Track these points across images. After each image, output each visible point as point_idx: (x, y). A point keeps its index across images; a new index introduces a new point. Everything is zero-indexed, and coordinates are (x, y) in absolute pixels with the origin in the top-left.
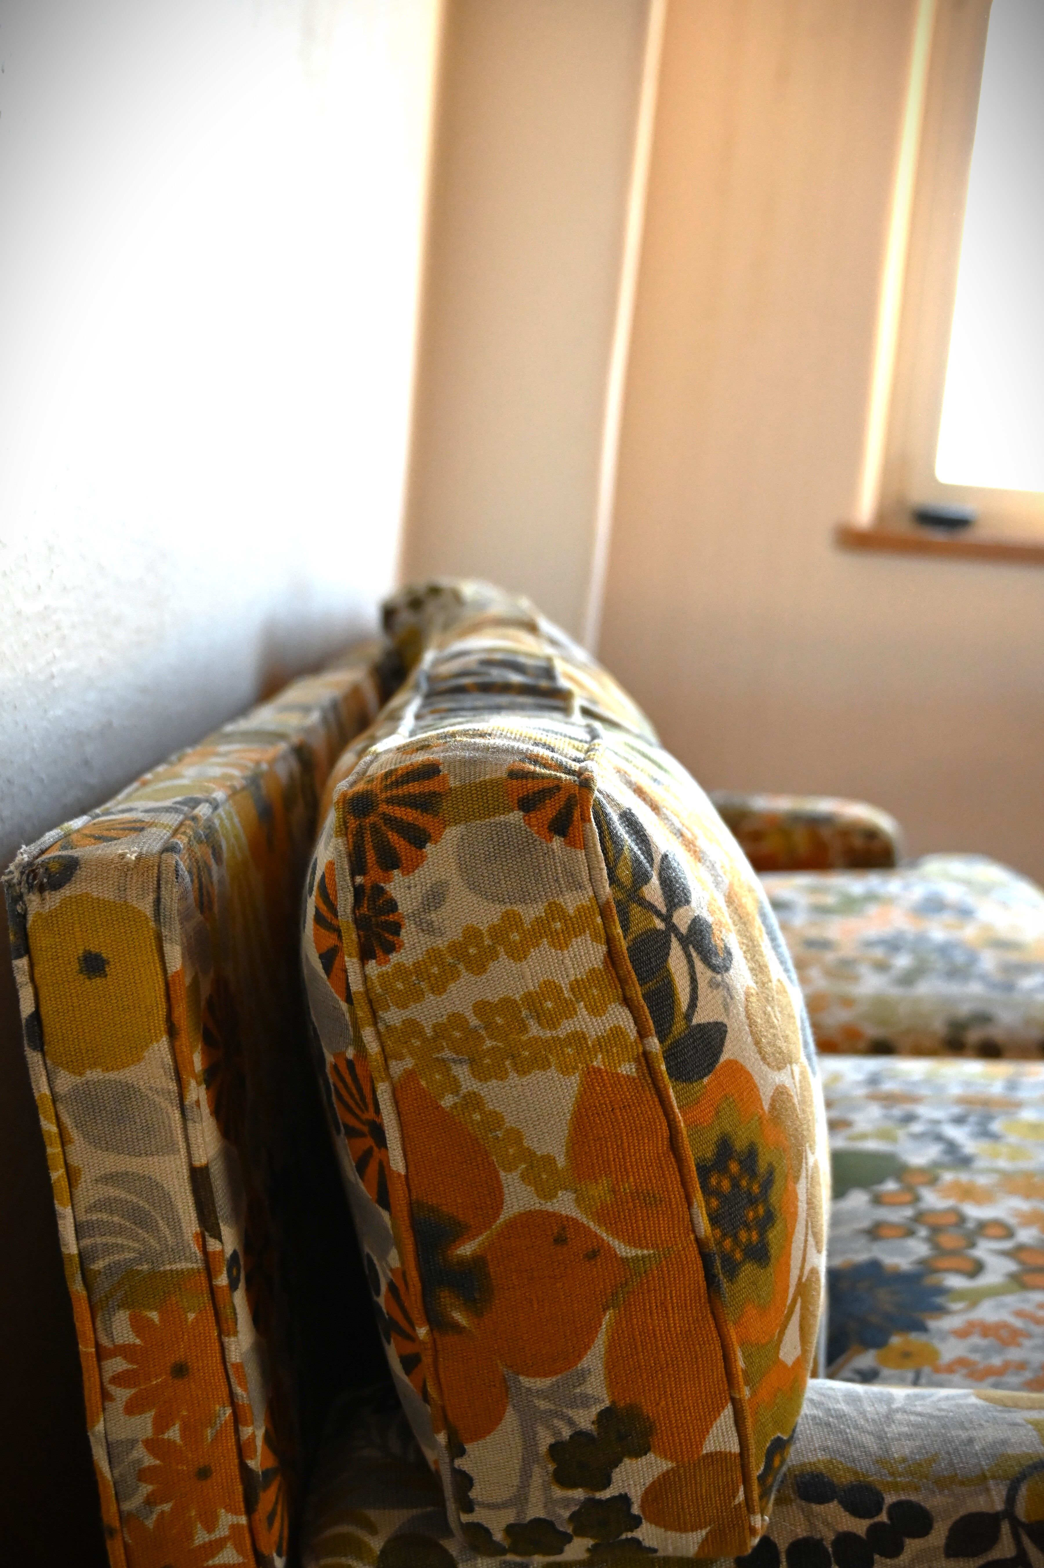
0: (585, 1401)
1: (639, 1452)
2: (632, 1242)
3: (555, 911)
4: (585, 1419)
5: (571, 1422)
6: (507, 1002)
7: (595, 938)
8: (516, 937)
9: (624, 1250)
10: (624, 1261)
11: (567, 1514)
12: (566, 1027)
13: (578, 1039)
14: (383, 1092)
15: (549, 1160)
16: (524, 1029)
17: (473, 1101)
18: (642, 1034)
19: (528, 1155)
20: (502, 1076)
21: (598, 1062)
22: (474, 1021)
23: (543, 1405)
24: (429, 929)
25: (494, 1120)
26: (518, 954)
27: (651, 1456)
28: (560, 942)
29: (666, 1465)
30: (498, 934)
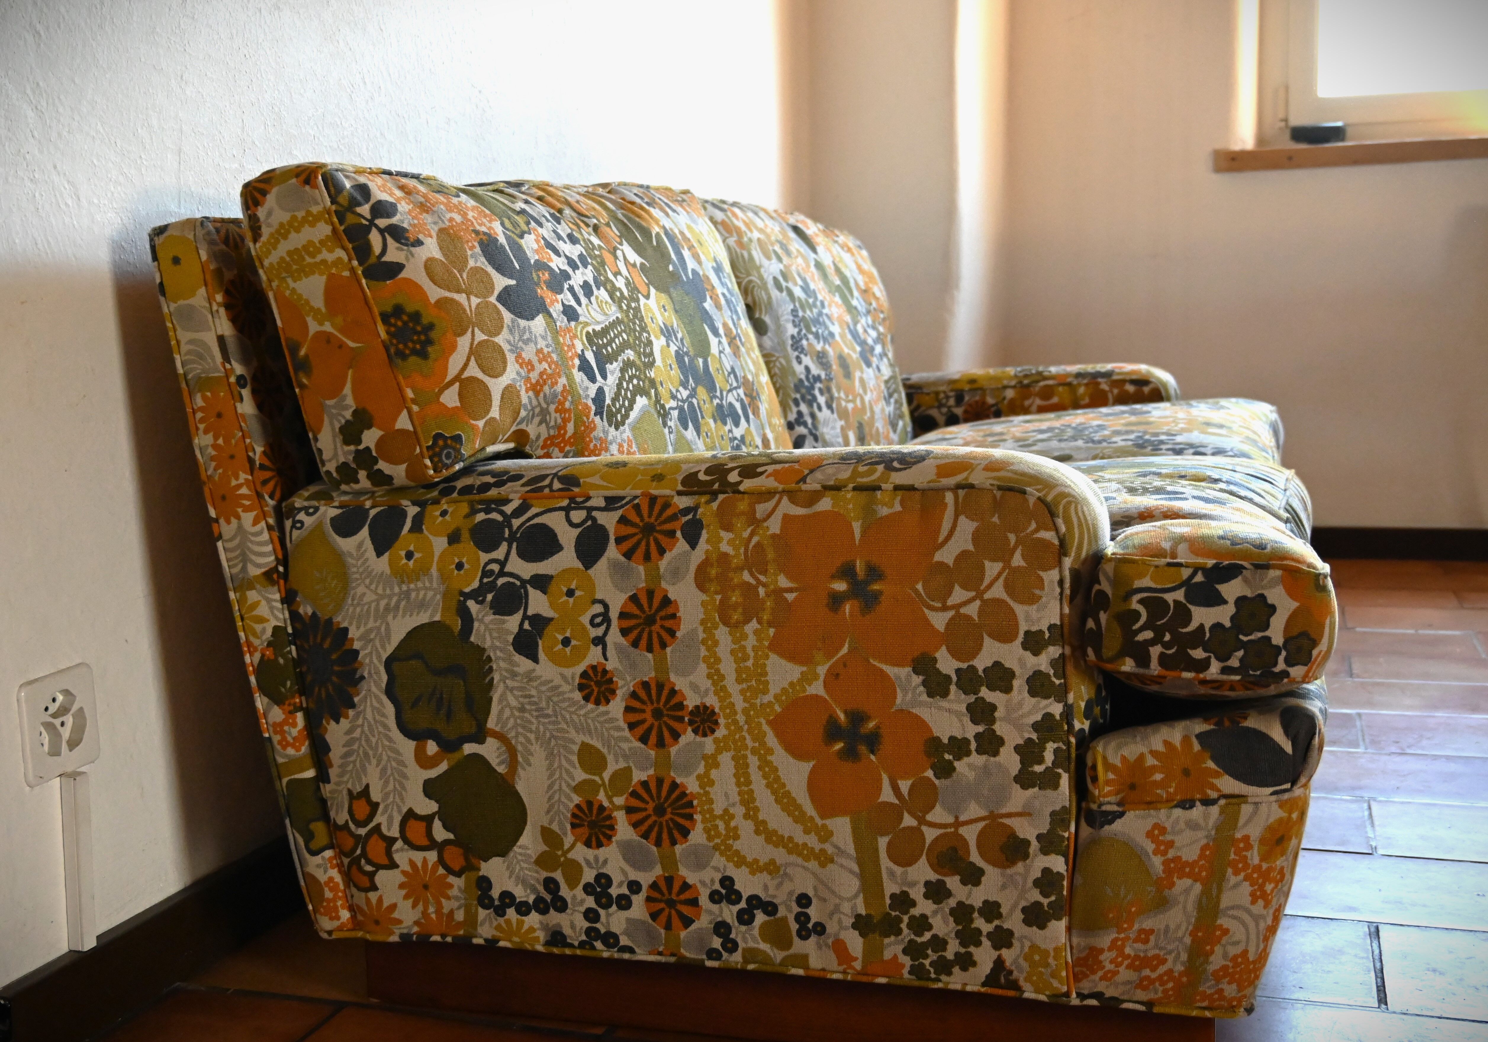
0: (346, 408)
1: (369, 427)
2: (354, 341)
3: (309, 213)
4: (348, 415)
5: (344, 417)
6: (297, 249)
7: (326, 223)
8: (296, 224)
9: (351, 344)
10: (352, 348)
11: (351, 458)
12: (319, 258)
13: (324, 262)
14: (271, 295)
15: (319, 309)
16: (304, 259)
17: (294, 290)
18: (350, 260)
19: (312, 308)
20: (300, 279)
21: (334, 271)
22: (288, 259)
23: (334, 411)
24: (269, 225)
25: (300, 296)
26: (298, 231)
27: (374, 429)
28: (312, 225)
29: (381, 433)
30: (290, 223)
